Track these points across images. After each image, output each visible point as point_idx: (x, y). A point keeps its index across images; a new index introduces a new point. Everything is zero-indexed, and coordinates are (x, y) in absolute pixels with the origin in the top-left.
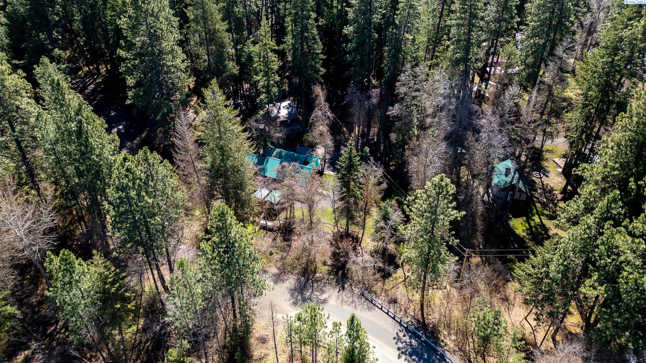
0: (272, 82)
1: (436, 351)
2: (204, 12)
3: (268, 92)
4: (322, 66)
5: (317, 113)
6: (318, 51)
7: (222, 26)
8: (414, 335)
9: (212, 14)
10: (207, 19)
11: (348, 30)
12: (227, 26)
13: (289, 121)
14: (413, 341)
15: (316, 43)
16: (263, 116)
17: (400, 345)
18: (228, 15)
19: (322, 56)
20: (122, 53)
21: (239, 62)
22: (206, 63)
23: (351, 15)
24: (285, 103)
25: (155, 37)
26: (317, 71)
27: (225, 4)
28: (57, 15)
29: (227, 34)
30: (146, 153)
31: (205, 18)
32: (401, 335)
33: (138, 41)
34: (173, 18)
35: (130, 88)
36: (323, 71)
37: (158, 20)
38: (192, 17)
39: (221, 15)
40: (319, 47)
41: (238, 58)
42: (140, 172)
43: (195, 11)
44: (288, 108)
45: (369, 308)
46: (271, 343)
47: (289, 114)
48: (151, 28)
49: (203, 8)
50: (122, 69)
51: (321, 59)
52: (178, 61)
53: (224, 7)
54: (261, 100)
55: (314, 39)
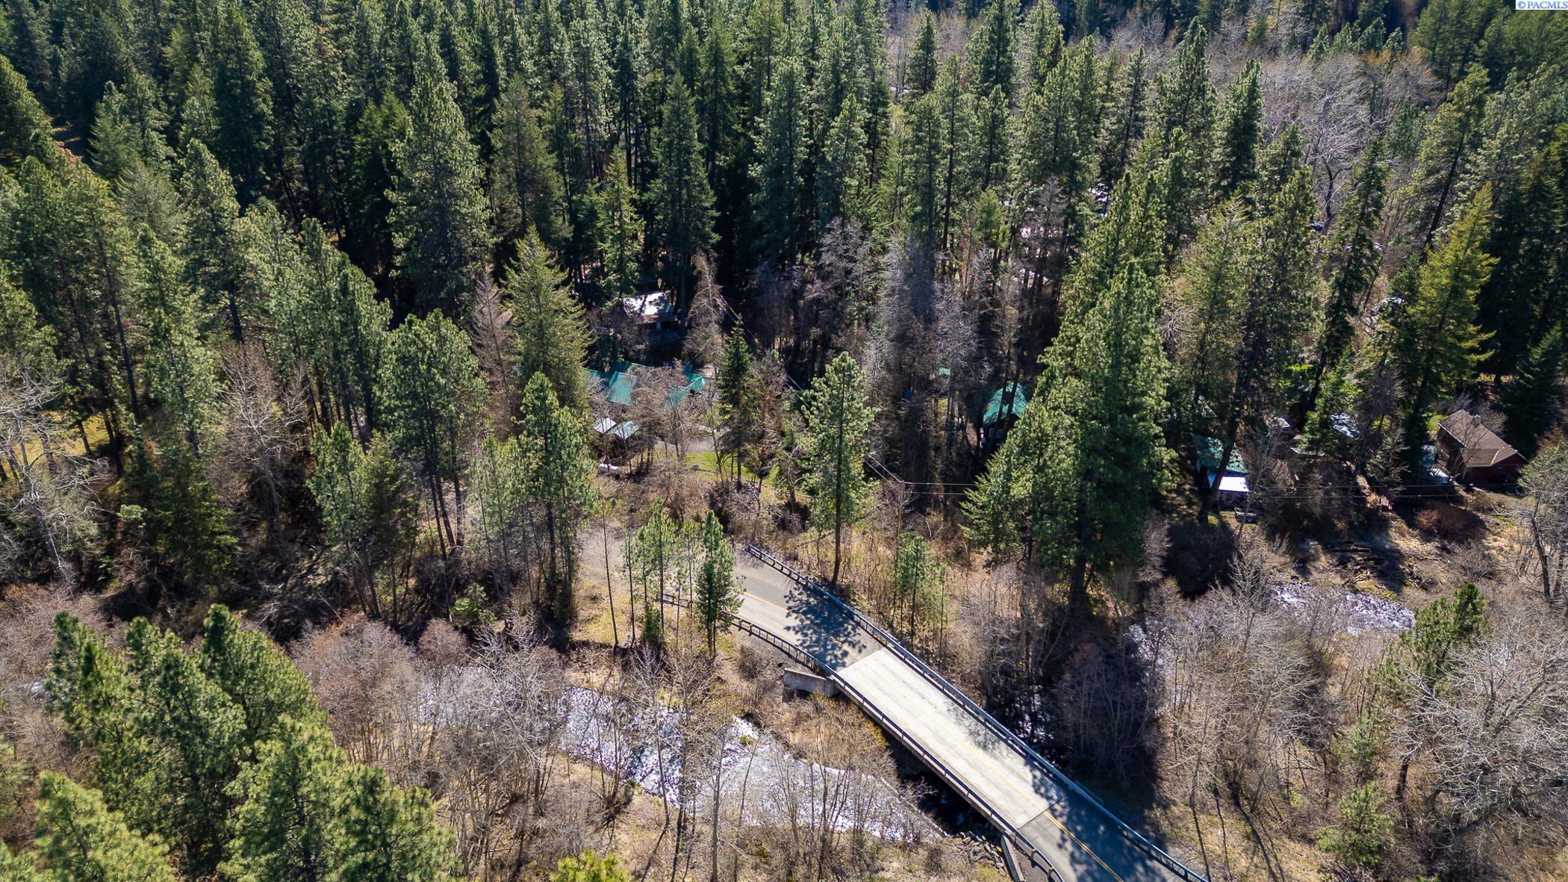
0: (628, 253)
1: (841, 609)
2: (520, 138)
3: (621, 269)
4: (714, 230)
5: (701, 302)
6: (706, 204)
7: (547, 161)
8: (814, 592)
9: (532, 141)
10: (523, 148)
11: (755, 171)
12: (556, 160)
13: (659, 326)
14: (811, 600)
15: (703, 190)
16: (613, 310)
17: (791, 603)
18: (558, 142)
19: (715, 213)
20: (392, 195)
21: (573, 220)
22: (519, 220)
23: (760, 147)
24: (655, 296)
25: (443, 171)
26: (705, 238)
27: (553, 127)
28: (266, 141)
29: (555, 173)
30: (436, 317)
31: (520, 146)
32: (796, 593)
33: (418, 177)
34: (470, 147)
35: (399, 252)
36: (716, 237)
37: (450, 146)
38: (499, 145)
39: (547, 144)
40: (709, 199)
41: (573, 213)
42: (430, 340)
43: (505, 137)
44: (658, 304)
45: (754, 566)
46: (605, 603)
47: (660, 313)
48: (441, 157)
49: (518, 131)
50: (391, 219)
51: (713, 218)
52: (478, 208)
53: (551, 131)
54: (609, 284)
55: (701, 185)
